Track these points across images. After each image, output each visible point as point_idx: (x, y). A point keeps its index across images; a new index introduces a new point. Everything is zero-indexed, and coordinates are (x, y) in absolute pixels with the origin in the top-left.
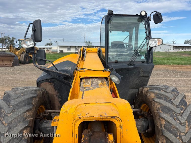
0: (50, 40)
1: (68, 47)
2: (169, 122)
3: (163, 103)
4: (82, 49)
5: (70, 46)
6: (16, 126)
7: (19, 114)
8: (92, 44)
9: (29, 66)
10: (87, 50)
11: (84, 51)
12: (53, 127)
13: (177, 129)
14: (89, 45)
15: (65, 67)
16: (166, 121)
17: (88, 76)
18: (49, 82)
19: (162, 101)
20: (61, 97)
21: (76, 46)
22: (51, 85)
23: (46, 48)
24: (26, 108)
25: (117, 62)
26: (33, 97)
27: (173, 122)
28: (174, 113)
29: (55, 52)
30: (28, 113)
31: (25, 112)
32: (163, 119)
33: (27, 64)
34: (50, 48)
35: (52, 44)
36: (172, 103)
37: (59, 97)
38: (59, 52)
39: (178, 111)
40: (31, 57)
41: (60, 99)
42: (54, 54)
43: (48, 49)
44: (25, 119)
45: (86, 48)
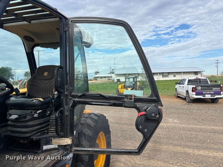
38: (116, 81)
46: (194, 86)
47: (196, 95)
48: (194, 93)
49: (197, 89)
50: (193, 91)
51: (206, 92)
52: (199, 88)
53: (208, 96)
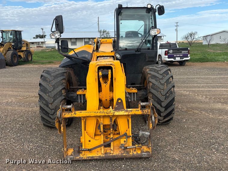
0: (42, 29)
1: (72, 41)
2: (154, 84)
3: (152, 74)
4: (96, 40)
5: (76, 38)
6: (58, 87)
7: (59, 81)
8: (110, 35)
9: (20, 68)
10: (101, 41)
11: (98, 42)
12: (78, 95)
13: (158, 87)
14: (105, 35)
15: (82, 55)
16: (152, 83)
17: (102, 55)
18: (70, 68)
19: (152, 73)
20: (80, 81)
21: (84, 38)
22: (72, 70)
23: (36, 42)
24: (62, 78)
25: (127, 50)
26: (65, 72)
27: (156, 83)
28: (158, 79)
29: (52, 48)
30: (64, 81)
31: (62, 80)
32: (151, 82)
33: (16, 66)
34: (42, 43)
35: (45, 36)
36: (158, 73)
37: (78, 81)
39: (161, 77)
40: (20, 56)
41: (79, 83)
42: (50, 51)
43: (39, 44)
44: (63, 84)
45: (100, 39)
46: (167, 50)
47: (168, 58)
48: (167, 56)
49: (169, 52)
50: (165, 54)
51: (177, 55)
52: (171, 51)
53: (178, 59)
